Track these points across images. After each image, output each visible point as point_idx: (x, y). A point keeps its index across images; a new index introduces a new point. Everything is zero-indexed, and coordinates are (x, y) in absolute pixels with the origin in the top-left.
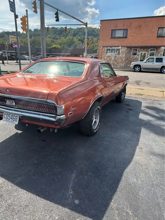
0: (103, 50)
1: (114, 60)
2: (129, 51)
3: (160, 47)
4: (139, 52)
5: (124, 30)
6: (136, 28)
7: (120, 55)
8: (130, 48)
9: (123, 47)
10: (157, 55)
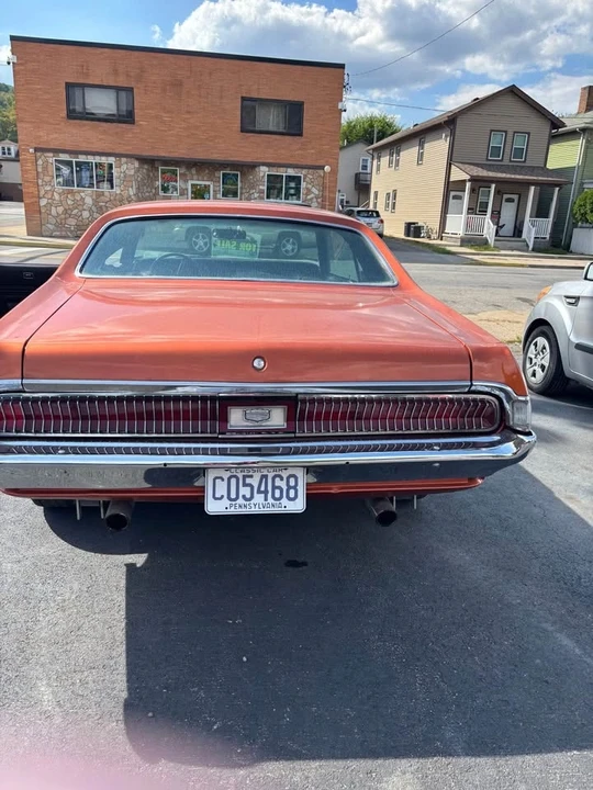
0: (40, 162)
1: (94, 209)
2: (149, 176)
3: (253, 166)
4: (186, 181)
5: (118, 89)
6: (164, 90)
7: (117, 190)
8: (149, 162)
9: (124, 160)
10: (247, 195)
